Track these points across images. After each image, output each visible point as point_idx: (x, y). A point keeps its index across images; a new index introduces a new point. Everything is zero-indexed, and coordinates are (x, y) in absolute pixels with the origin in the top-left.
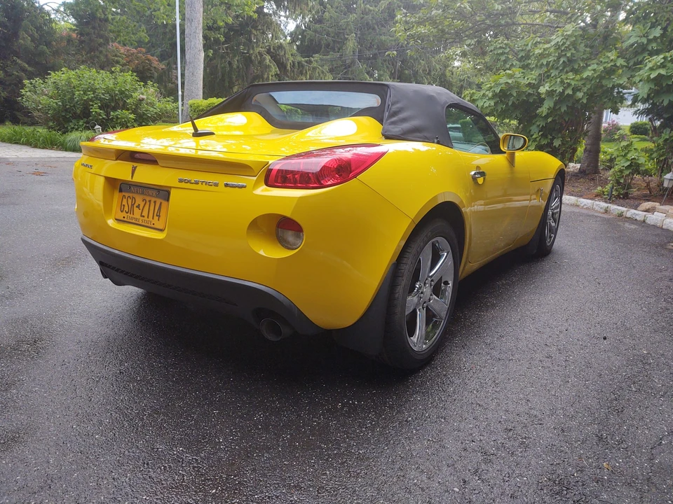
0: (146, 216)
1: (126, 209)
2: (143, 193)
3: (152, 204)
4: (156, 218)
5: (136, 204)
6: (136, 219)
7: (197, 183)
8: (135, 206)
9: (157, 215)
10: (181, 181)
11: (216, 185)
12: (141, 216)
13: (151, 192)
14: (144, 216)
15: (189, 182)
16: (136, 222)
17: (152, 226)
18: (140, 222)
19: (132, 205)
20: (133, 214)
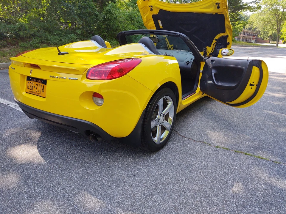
0: (38, 91)
2: (36, 81)
3: (40, 86)
4: (42, 92)
5: (34, 86)
6: (34, 93)
7: (57, 78)
10: (51, 76)
11: (65, 79)
12: (36, 91)
15: (54, 77)
16: (34, 94)
17: (41, 95)
18: (36, 94)
19: (32, 86)
20: (33, 90)
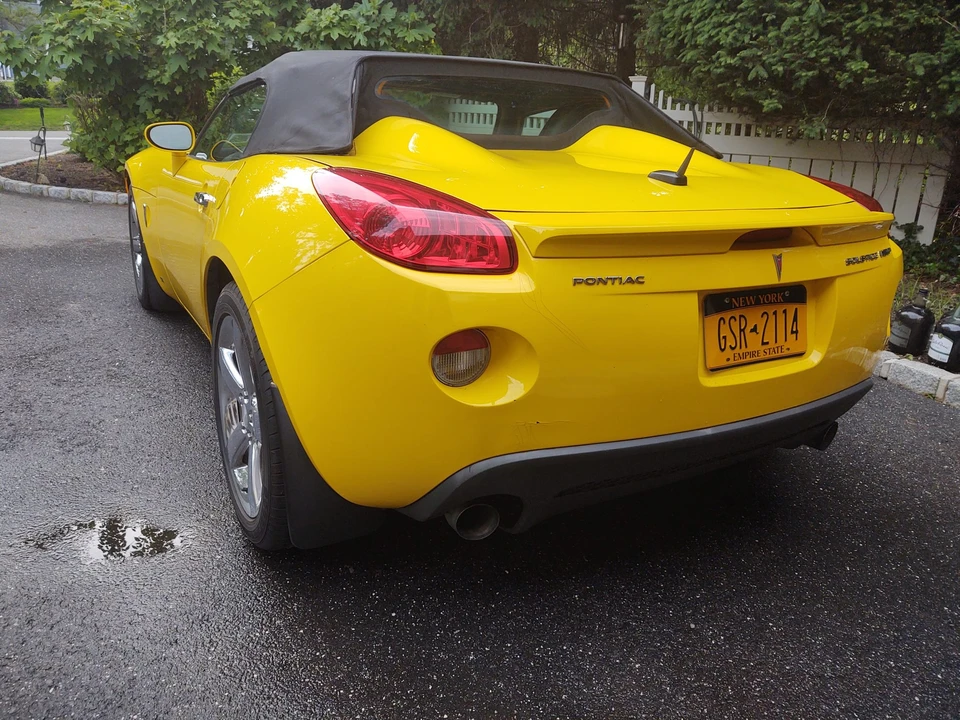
0: (772, 342)
1: (731, 342)
2: (758, 303)
3: (781, 317)
4: (791, 337)
5: (750, 327)
6: (752, 354)
8: (747, 331)
9: (792, 332)
10: (849, 262)
12: (762, 344)
13: (772, 298)
14: (767, 343)
15: (856, 261)
16: (754, 359)
17: (786, 353)
18: (762, 356)
19: (741, 330)
20: (746, 346)
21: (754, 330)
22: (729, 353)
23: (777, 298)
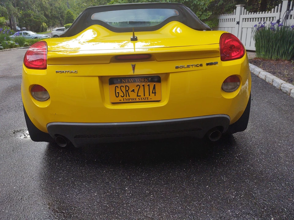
1: (121, 94)
2: (135, 82)
3: (147, 87)
6: (133, 99)
7: (188, 66)
8: (129, 91)
9: (153, 93)
10: (177, 68)
11: (201, 65)
12: (137, 96)
13: (142, 80)
14: (140, 96)
15: (183, 67)
17: (150, 100)
18: (138, 100)
19: (126, 91)
20: (129, 96)
21: (133, 91)
22: (120, 98)
23: (145, 80)
